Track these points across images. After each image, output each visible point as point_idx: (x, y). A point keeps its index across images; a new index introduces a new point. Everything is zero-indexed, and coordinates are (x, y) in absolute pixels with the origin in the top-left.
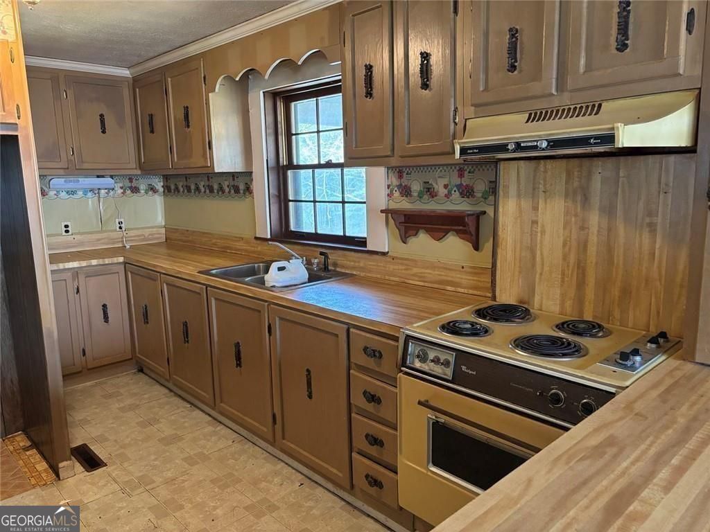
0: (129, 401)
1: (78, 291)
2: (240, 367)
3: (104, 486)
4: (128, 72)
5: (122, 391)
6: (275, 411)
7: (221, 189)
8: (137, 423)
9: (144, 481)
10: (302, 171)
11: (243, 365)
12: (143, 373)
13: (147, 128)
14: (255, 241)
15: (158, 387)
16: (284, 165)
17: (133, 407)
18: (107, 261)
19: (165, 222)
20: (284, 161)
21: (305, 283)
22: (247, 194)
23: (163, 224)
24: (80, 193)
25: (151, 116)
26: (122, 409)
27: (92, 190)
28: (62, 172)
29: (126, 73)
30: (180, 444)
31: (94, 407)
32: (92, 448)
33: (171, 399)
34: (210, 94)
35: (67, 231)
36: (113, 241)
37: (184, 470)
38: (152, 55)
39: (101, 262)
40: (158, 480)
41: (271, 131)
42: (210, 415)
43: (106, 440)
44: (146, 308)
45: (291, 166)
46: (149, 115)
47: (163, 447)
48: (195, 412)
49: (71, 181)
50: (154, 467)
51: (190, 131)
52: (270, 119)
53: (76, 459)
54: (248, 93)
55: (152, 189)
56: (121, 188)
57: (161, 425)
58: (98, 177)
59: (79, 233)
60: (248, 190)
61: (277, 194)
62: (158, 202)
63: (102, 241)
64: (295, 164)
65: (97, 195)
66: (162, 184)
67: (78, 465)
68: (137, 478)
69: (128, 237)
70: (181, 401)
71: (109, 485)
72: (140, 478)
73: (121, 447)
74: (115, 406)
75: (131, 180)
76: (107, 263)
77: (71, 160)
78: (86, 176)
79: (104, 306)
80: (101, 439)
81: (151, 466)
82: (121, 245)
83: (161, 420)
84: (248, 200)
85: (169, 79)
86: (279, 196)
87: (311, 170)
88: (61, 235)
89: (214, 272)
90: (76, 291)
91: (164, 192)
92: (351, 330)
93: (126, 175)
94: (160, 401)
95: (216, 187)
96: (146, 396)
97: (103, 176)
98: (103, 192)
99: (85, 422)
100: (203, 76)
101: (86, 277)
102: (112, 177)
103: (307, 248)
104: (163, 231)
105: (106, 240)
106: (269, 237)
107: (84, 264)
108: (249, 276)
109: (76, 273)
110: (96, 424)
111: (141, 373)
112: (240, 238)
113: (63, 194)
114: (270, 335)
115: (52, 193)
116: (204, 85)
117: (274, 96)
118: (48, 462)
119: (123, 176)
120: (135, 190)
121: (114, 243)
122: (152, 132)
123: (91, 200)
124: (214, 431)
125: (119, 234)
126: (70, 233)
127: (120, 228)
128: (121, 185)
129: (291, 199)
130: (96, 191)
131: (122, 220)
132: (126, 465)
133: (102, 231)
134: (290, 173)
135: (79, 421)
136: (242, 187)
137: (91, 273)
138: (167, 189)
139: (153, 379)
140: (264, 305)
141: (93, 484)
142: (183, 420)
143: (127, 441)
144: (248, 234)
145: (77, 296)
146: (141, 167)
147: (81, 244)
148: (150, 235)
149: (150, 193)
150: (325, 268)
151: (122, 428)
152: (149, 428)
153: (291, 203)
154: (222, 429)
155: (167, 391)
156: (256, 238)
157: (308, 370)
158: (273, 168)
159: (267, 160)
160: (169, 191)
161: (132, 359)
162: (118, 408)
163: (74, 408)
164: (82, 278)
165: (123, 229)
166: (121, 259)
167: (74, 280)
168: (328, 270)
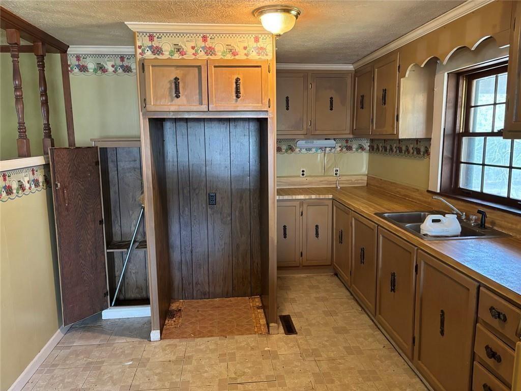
0: (323, 294)
1: (302, 215)
2: (394, 292)
3: (292, 347)
4: (352, 67)
5: (320, 286)
6: (416, 335)
7: (407, 150)
8: (323, 311)
9: (315, 353)
10: (477, 138)
11: (396, 291)
12: (338, 277)
13: (360, 106)
14: (427, 193)
15: (344, 290)
16: (460, 133)
17: (324, 299)
18: (321, 197)
19: (368, 172)
20: (460, 128)
21: (457, 236)
22: (426, 155)
23: (366, 173)
24: (314, 150)
25: (363, 97)
26: (317, 299)
27: (321, 148)
28: (303, 137)
29: (351, 67)
30: (346, 335)
31: (301, 292)
32: (292, 319)
33: (350, 301)
34: (401, 79)
35: (303, 175)
36: (330, 183)
37: (342, 355)
38: (366, 53)
39: (318, 197)
40: (324, 355)
41: (451, 104)
42: (373, 321)
43: (302, 317)
44: (342, 233)
45: (467, 133)
46: (361, 96)
47: (335, 334)
48: (363, 315)
49: (309, 142)
50: (325, 346)
51: (385, 108)
52: (452, 95)
53: (282, 323)
54: (435, 75)
55: (361, 148)
56: (340, 147)
57: (338, 317)
58: (326, 139)
59: (310, 176)
60: (427, 152)
61: (450, 156)
62: (365, 157)
63: (324, 182)
64: (471, 131)
65: (324, 151)
66: (369, 144)
67: (281, 328)
68: (312, 349)
69: (341, 181)
70: (356, 304)
71: (295, 347)
72: (314, 350)
73: (309, 325)
74: (314, 295)
75: (347, 141)
76: (321, 198)
77: (309, 129)
78: (319, 139)
79: (317, 226)
80: (300, 315)
81: (323, 344)
82: (335, 186)
83: (339, 314)
84: (426, 160)
85: (376, 70)
86: (452, 159)
87: (483, 138)
88: (299, 176)
89: (386, 215)
90: (301, 214)
91: (369, 150)
92: (481, 288)
93: (344, 139)
94: (342, 300)
95: (404, 148)
96: (334, 294)
97: (329, 139)
98: (328, 149)
99: (294, 300)
100: (398, 65)
101: (308, 206)
102: (335, 139)
103: (469, 205)
104: (366, 178)
105: (326, 182)
106: (438, 191)
107: (307, 197)
108: (409, 223)
109: (302, 202)
110: (299, 304)
111: (336, 276)
112: (416, 189)
113: (304, 151)
114: (417, 273)
115: (297, 150)
116: (398, 72)
117: (458, 75)
118: (266, 320)
119: (342, 139)
120: (349, 148)
121: (330, 184)
122: (362, 108)
123: (320, 154)
124: (373, 334)
125: (334, 179)
126: (305, 176)
127: (336, 174)
128: (340, 145)
129: (462, 161)
130: (323, 149)
131: (338, 169)
132: (308, 337)
133: (324, 176)
134: (465, 140)
135: (291, 299)
136: (422, 149)
137: (311, 203)
138: (372, 148)
139: (342, 282)
140: (414, 249)
141: (287, 344)
142: (353, 319)
143: (314, 322)
144: (422, 188)
145: (301, 217)
146: (353, 132)
147: (310, 183)
148: (356, 180)
149: (360, 150)
150: (481, 226)
151: (314, 312)
152: (329, 317)
153: (462, 164)
154: (378, 334)
155: (349, 294)
156: (428, 191)
157: (442, 311)
158: (448, 135)
159: (444, 129)
160: (373, 150)
161: (331, 265)
162: (315, 297)
163: (290, 290)
164: (305, 206)
165: (338, 175)
166: (331, 196)
167: (300, 207)
168: (485, 228)
